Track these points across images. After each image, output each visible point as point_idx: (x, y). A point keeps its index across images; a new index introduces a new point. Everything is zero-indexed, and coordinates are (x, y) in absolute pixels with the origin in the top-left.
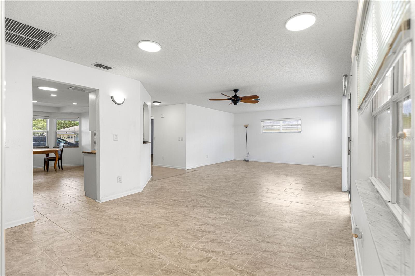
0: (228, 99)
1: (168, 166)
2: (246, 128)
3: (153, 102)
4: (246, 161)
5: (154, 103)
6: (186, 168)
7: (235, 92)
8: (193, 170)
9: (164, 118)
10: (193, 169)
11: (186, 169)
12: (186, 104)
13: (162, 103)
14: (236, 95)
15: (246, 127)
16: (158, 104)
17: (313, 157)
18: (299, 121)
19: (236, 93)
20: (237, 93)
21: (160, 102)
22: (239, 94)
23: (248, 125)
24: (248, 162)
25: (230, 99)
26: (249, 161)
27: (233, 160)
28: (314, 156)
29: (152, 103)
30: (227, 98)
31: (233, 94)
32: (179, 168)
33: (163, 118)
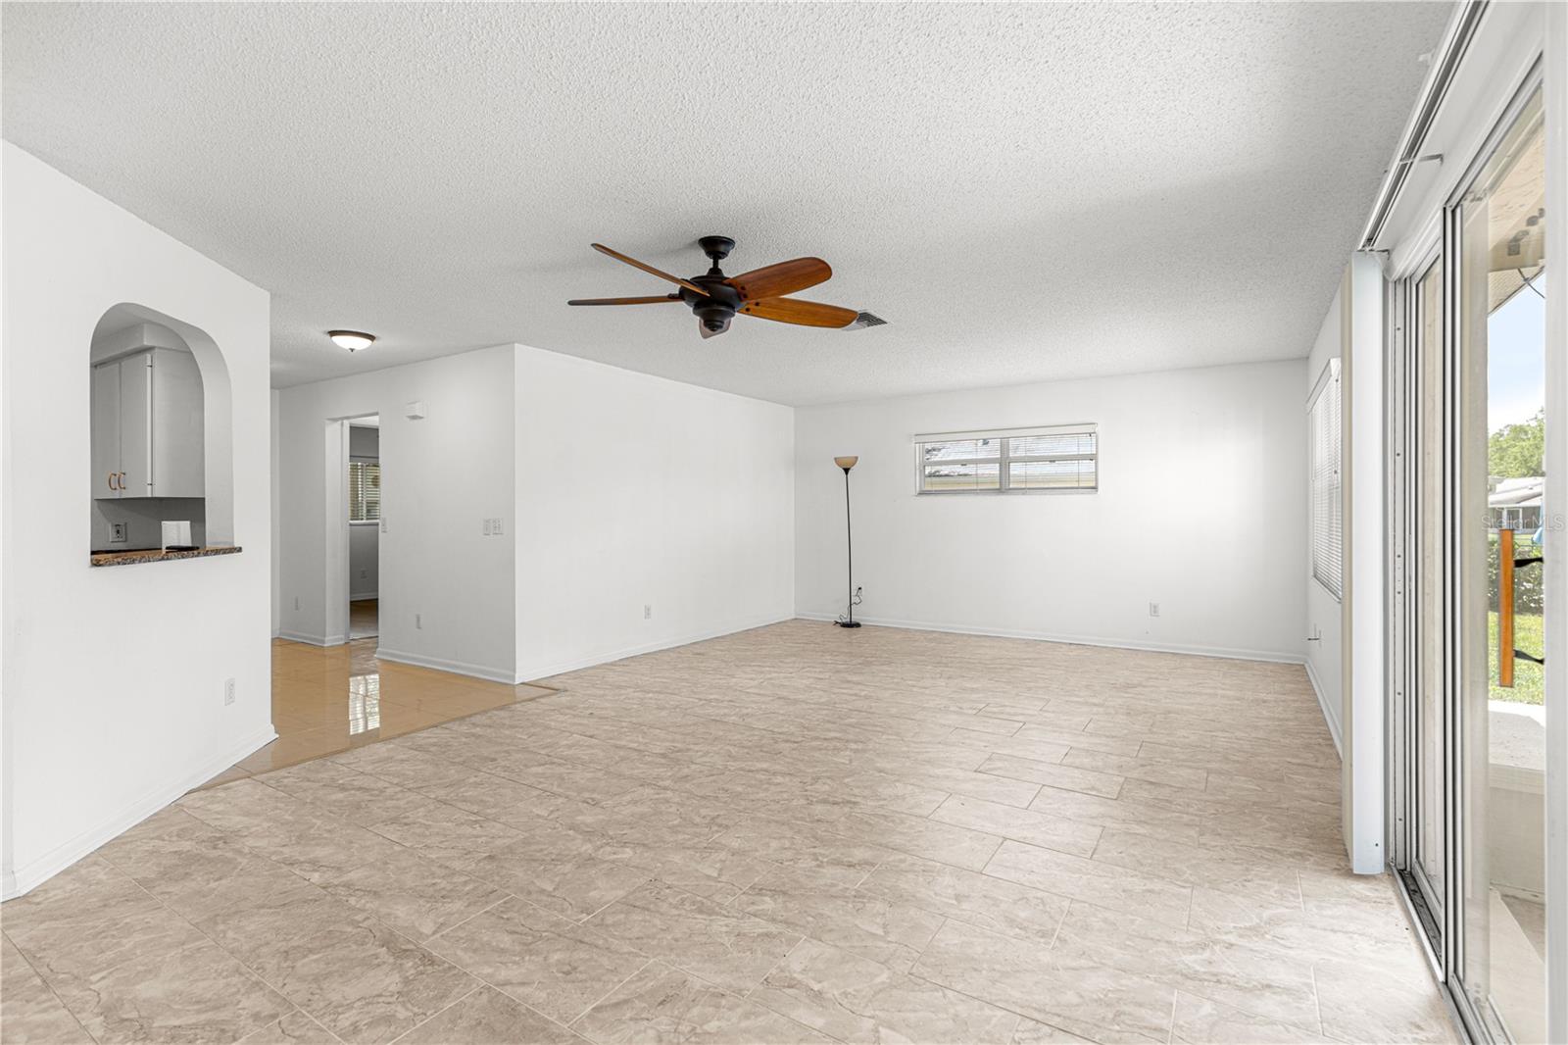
0: (672, 298)
1: (439, 662)
2: (847, 473)
3: (333, 333)
4: (844, 625)
5: (336, 339)
6: (513, 678)
7: (709, 253)
8: (546, 688)
9: (420, 421)
10: (543, 683)
11: (517, 683)
12: (516, 345)
13: (386, 343)
14: (715, 270)
15: (847, 471)
16: (361, 344)
17: (1154, 610)
18: (1085, 439)
19: (716, 263)
20: (720, 261)
21: (371, 338)
22: (733, 267)
23: (857, 458)
24: (855, 629)
25: (682, 296)
26: (858, 625)
27: (789, 618)
28: (1155, 607)
29: (328, 337)
30: (666, 294)
31: (702, 264)
32: (482, 672)
33: (415, 421)
